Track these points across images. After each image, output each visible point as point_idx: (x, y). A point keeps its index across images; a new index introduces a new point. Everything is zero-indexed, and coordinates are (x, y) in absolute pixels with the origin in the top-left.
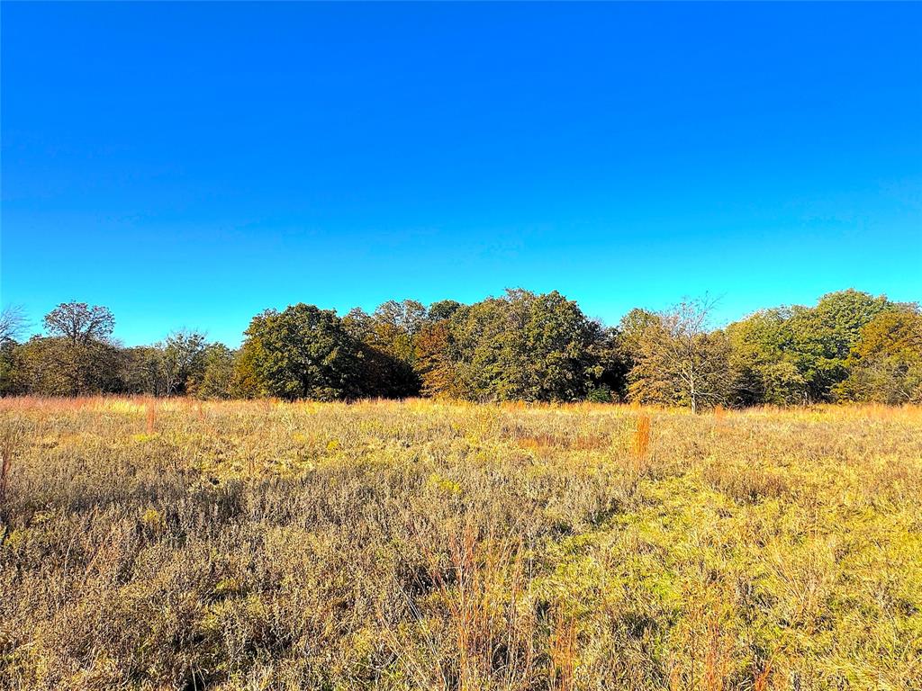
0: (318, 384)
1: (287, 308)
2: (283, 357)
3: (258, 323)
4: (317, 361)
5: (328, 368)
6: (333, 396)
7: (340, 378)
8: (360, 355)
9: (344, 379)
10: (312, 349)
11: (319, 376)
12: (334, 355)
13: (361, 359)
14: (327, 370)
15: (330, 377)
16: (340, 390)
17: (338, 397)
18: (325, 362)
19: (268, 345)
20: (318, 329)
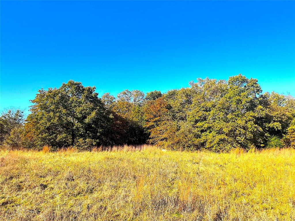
0: (81, 136)
1: (62, 85)
2: (55, 116)
3: (42, 95)
4: (81, 120)
5: (89, 125)
6: (92, 145)
7: (97, 132)
8: (111, 116)
9: (100, 132)
10: (78, 111)
11: (82, 131)
12: (93, 114)
13: (112, 119)
14: (88, 127)
15: (90, 131)
16: (98, 140)
17: (95, 145)
18: (87, 121)
19: (44, 107)
20: (82, 98)
